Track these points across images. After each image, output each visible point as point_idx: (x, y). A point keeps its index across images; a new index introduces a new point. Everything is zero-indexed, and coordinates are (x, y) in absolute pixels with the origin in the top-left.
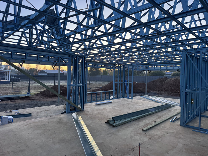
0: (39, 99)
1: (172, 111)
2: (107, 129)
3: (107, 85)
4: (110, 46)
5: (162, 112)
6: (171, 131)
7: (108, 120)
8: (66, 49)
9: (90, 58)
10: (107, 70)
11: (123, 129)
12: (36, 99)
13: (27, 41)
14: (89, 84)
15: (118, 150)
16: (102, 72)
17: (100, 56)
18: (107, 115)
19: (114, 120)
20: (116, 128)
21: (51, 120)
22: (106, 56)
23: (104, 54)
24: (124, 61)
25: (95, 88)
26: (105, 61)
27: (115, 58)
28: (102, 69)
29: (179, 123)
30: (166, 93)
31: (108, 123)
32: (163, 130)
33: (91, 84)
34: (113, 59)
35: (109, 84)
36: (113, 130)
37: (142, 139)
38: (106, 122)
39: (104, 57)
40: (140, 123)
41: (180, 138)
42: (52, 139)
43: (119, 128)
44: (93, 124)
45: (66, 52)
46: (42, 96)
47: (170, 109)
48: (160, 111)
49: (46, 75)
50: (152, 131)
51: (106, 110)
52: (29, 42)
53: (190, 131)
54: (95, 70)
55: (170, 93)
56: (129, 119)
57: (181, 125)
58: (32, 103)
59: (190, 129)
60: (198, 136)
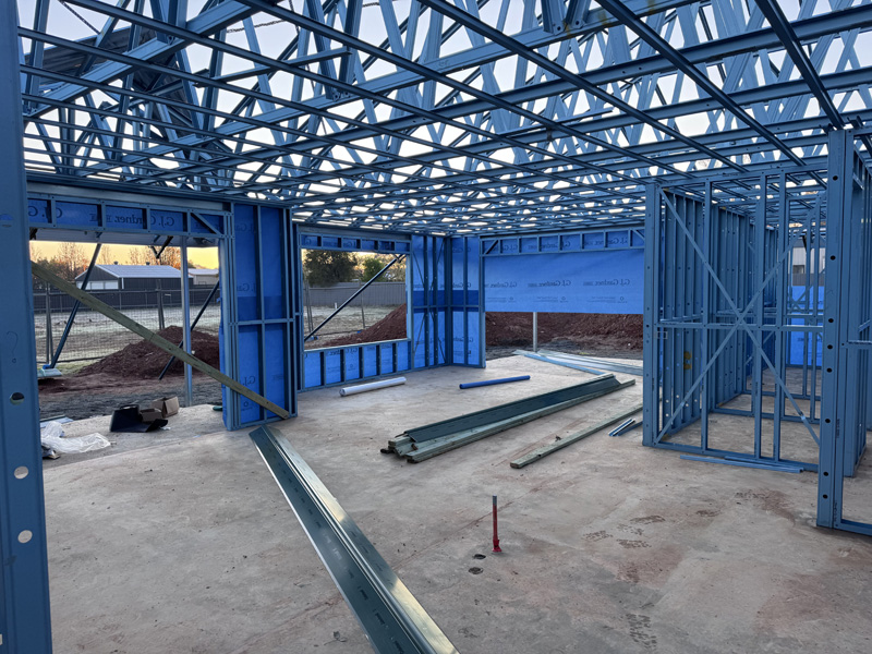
0: (101, 387)
1: (622, 401)
2: (386, 471)
3: (385, 320)
4: (387, 166)
5: (586, 405)
6: (609, 464)
7: (390, 442)
8: (210, 181)
9: (309, 214)
10: (383, 260)
11: (445, 467)
12: (88, 389)
13: (50, 151)
14: (310, 318)
15: (424, 527)
16: (362, 267)
17: (350, 205)
18: (386, 429)
19: (412, 440)
20: (418, 465)
21: (169, 456)
22: (372, 205)
23: (366, 197)
24: (445, 220)
25: (334, 336)
26: (371, 224)
27: (410, 210)
28: (363, 255)
29: (641, 438)
30: (612, 339)
31: (391, 451)
32: (582, 463)
33: (316, 318)
34: (402, 215)
35: (393, 315)
36: (408, 472)
37: (507, 492)
38: (383, 451)
39: (364, 210)
40: (506, 443)
41: (636, 482)
42: (188, 514)
43: (432, 463)
44: (336, 460)
45: (213, 189)
46: (113, 373)
47: (615, 395)
48: (577, 404)
49: (113, 286)
50: (544, 466)
51: (383, 411)
52: (58, 154)
53: (672, 458)
54: (330, 260)
55: (626, 339)
56: (468, 434)
57: (644, 444)
58: (76, 402)
59: (675, 454)
60: (695, 472)
